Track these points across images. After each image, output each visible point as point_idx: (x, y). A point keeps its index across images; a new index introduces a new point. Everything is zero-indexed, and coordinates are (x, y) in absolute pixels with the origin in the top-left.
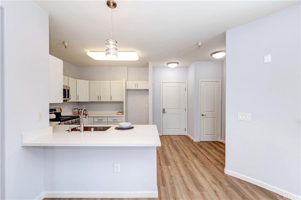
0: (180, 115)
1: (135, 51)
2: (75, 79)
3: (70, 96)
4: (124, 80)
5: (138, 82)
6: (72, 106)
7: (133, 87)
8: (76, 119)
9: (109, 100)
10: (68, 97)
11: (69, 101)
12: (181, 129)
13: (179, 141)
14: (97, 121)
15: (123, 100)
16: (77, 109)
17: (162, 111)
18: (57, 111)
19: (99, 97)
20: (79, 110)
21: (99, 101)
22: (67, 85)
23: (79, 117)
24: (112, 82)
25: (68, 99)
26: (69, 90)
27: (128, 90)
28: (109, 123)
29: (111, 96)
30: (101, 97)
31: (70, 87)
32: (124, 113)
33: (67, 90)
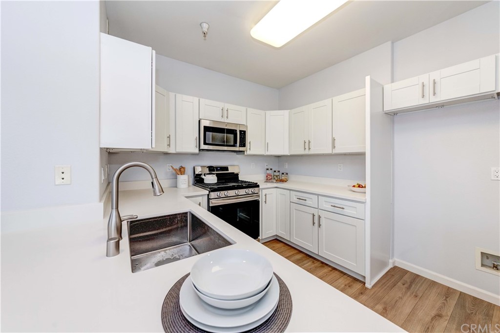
2: (265, 110)
3: (247, 144)
4: (368, 79)
5: (436, 75)
6: (260, 164)
8: (250, 191)
9: (329, 151)
10: (243, 144)
11: (249, 152)
14: (295, 199)
15: (365, 147)
16: (271, 169)
18: (230, 171)
19: (307, 144)
20: (275, 171)
21: (307, 152)
22: (245, 124)
23: (258, 186)
24: (336, 99)
25: (242, 149)
26: (245, 132)
27: (393, 115)
28: (322, 214)
29: (334, 140)
30: (309, 142)
31: (247, 126)
32: (368, 189)
33: (241, 131)
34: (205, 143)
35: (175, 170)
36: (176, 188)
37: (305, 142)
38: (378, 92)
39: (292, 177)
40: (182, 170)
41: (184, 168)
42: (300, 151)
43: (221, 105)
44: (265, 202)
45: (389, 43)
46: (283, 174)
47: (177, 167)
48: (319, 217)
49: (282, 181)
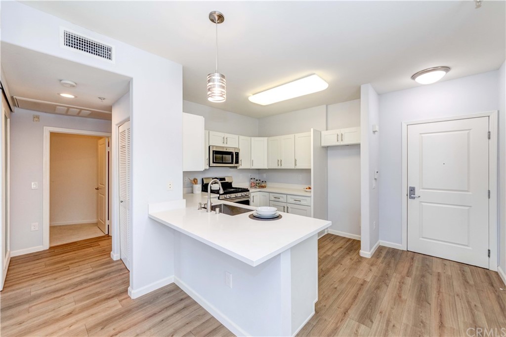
0: (467, 208)
1: (314, 74)
2: (250, 137)
3: (240, 162)
4: (312, 130)
5: (343, 131)
6: (250, 175)
7: (333, 142)
8: (243, 194)
9: (293, 167)
10: (237, 162)
11: (240, 167)
12: (470, 248)
13: (449, 278)
14: (273, 198)
15: (310, 166)
16: (254, 179)
17: (405, 191)
18: (226, 181)
19: (280, 162)
20: (257, 180)
21: (279, 167)
22: (237, 147)
23: (249, 191)
24: (297, 135)
25: (236, 165)
26: (238, 153)
27: (327, 148)
28: (289, 206)
29: (296, 160)
30: (281, 161)
31: (239, 150)
32: (312, 190)
33: (236, 153)
34: (213, 162)
35: (191, 181)
36: (192, 194)
37: (278, 161)
38: (318, 134)
39: (269, 184)
40: (195, 181)
41: (197, 179)
42: (275, 166)
43: (222, 135)
44: (253, 201)
45: (325, 106)
46: (263, 182)
47: (192, 179)
48: (288, 208)
49: (263, 187)
